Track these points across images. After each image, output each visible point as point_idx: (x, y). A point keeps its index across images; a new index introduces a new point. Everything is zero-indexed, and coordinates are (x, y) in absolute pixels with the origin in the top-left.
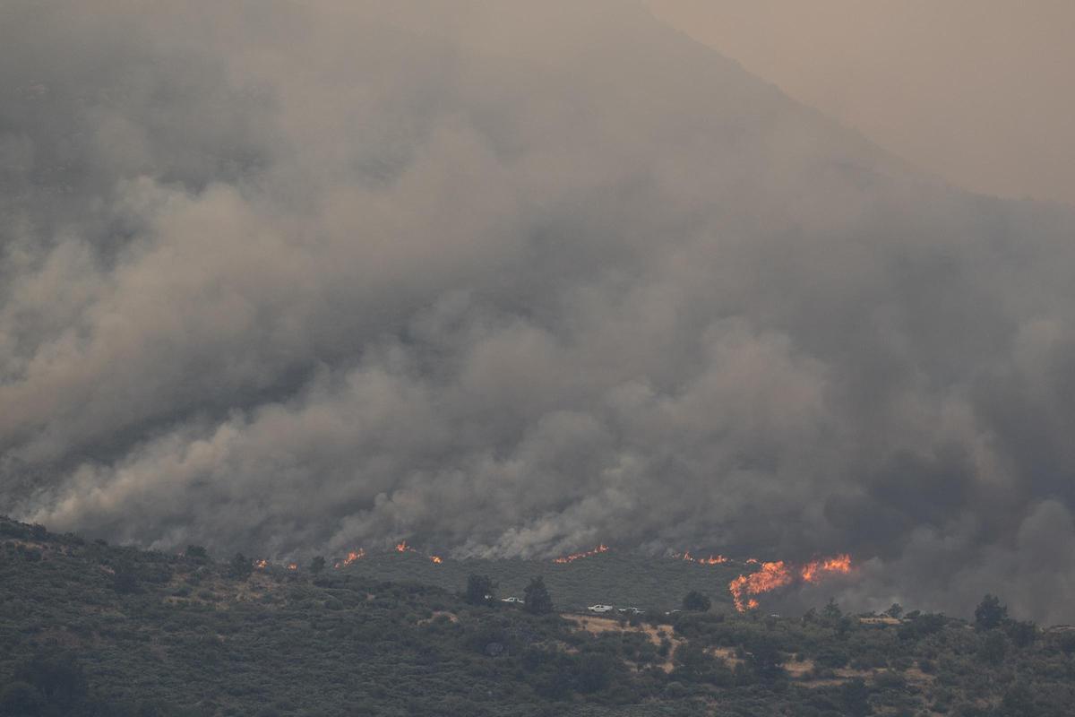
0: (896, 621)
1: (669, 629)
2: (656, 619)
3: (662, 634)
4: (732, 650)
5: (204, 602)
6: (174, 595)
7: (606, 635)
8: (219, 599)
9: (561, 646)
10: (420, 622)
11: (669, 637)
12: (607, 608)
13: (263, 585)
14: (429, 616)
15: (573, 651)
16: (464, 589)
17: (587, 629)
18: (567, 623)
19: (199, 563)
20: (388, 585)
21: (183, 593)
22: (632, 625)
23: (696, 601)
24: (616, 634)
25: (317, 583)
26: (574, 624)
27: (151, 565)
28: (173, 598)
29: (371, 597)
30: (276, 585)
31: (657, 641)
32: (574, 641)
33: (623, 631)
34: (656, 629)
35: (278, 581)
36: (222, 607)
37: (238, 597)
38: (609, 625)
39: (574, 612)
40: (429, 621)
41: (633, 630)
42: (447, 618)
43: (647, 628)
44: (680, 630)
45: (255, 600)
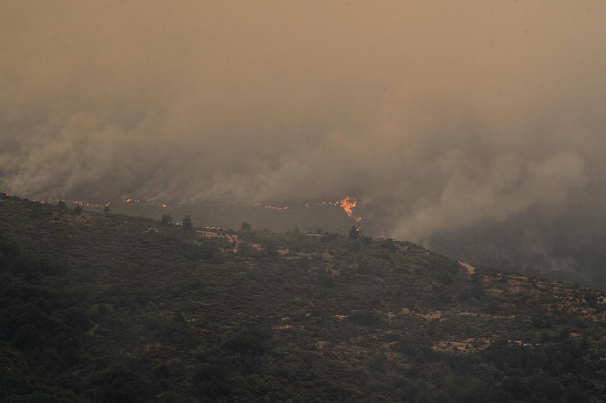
0: (320, 235)
1: (236, 236)
2: (231, 232)
3: (233, 238)
4: (259, 244)
5: (64, 223)
6: (53, 220)
7: (212, 238)
8: (70, 222)
9: (196, 242)
10: (144, 232)
11: (236, 239)
12: (213, 228)
13: (86, 217)
14: (147, 230)
15: (200, 244)
16: (160, 220)
17: (206, 235)
18: (198, 233)
19: (63, 208)
20: (132, 218)
21: (56, 219)
22: (222, 235)
23: (246, 226)
24: (216, 238)
25: (106, 216)
26: (201, 234)
27: (45, 208)
28: (53, 221)
29: (126, 222)
30: (91, 217)
31: (231, 241)
32: (201, 240)
33: (219, 236)
34: (231, 236)
35: (92, 216)
36: (71, 224)
37: (77, 222)
38: (214, 234)
39: (200, 229)
40: (147, 231)
41: (223, 236)
42: (154, 231)
43: (228, 236)
44: (240, 237)
45: (83, 222)
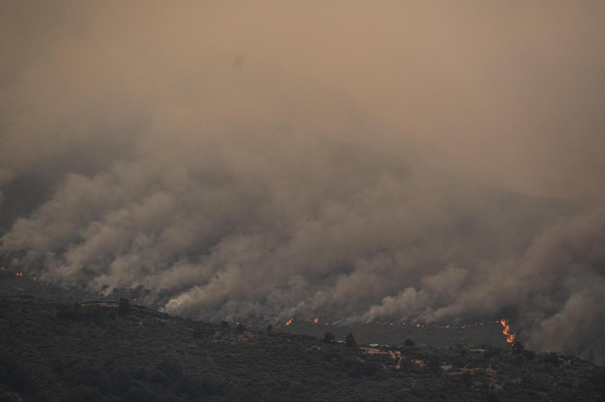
0: (483, 351)
1: (399, 353)
2: (394, 349)
3: (396, 355)
4: (422, 361)
5: (226, 342)
6: (217, 339)
7: (375, 355)
8: (232, 341)
9: (358, 359)
10: (306, 350)
11: (399, 356)
12: (376, 345)
13: (249, 335)
14: (310, 347)
15: (363, 361)
16: (323, 338)
17: (369, 352)
18: (361, 350)
19: (225, 327)
20: (295, 336)
21: (219, 338)
22: (385, 351)
23: (409, 343)
24: (379, 354)
25: (268, 335)
26: (364, 351)
27: (208, 328)
28: (215, 340)
29: (289, 340)
30: (254, 336)
31: (394, 357)
32: (363, 357)
33: (382, 353)
34: (394, 353)
35: (254, 334)
36: (233, 343)
37: (239, 341)
38: (377, 351)
39: (364, 346)
40: (310, 349)
41: (386, 353)
42: (316, 348)
43: (391, 353)
44: (403, 353)
45: (246, 341)
